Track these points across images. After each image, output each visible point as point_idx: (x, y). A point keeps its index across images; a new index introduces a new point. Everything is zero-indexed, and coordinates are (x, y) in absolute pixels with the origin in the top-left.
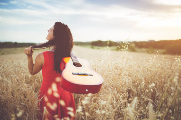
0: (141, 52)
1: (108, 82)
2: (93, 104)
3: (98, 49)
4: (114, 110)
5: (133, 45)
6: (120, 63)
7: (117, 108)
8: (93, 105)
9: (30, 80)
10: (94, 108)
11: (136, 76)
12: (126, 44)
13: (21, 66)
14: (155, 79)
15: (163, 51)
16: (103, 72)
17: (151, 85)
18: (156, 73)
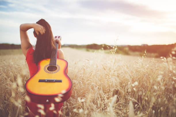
1: (95, 82)
5: (127, 49)
6: (108, 63)
8: (77, 105)
14: (143, 80)
15: (156, 54)
16: (91, 72)
17: (134, 83)
18: (145, 75)
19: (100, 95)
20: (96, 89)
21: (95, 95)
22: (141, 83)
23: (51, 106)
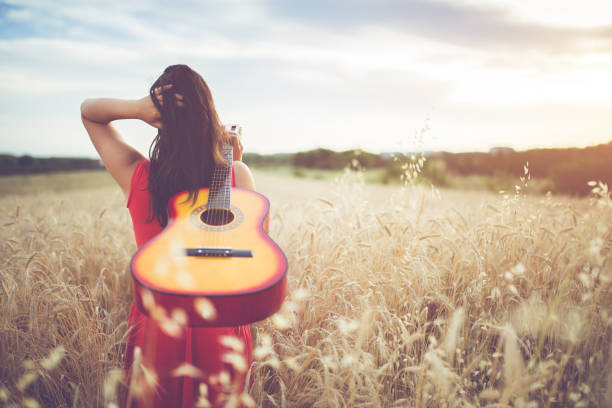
0: (467, 188)
1: (355, 277)
2: (307, 351)
3: (318, 178)
4: (380, 371)
5: (440, 165)
6: (397, 212)
7: (389, 365)
8: (307, 354)
9: (79, 277)
10: (309, 367)
11: (452, 259)
13: (46, 230)
15: (544, 183)
16: (340, 244)
17: (513, 270)
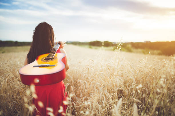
0: (137, 52)
1: (99, 82)
3: (96, 49)
5: (130, 46)
6: (112, 63)
7: (106, 109)
8: (83, 105)
10: (84, 108)
11: (127, 77)
12: (119, 45)
13: (17, 65)
14: (146, 79)
15: (159, 51)
16: (96, 72)
17: (139, 86)
18: (149, 74)
19: (105, 95)
20: (101, 89)
21: (100, 95)
22: (145, 83)
23: (59, 109)
